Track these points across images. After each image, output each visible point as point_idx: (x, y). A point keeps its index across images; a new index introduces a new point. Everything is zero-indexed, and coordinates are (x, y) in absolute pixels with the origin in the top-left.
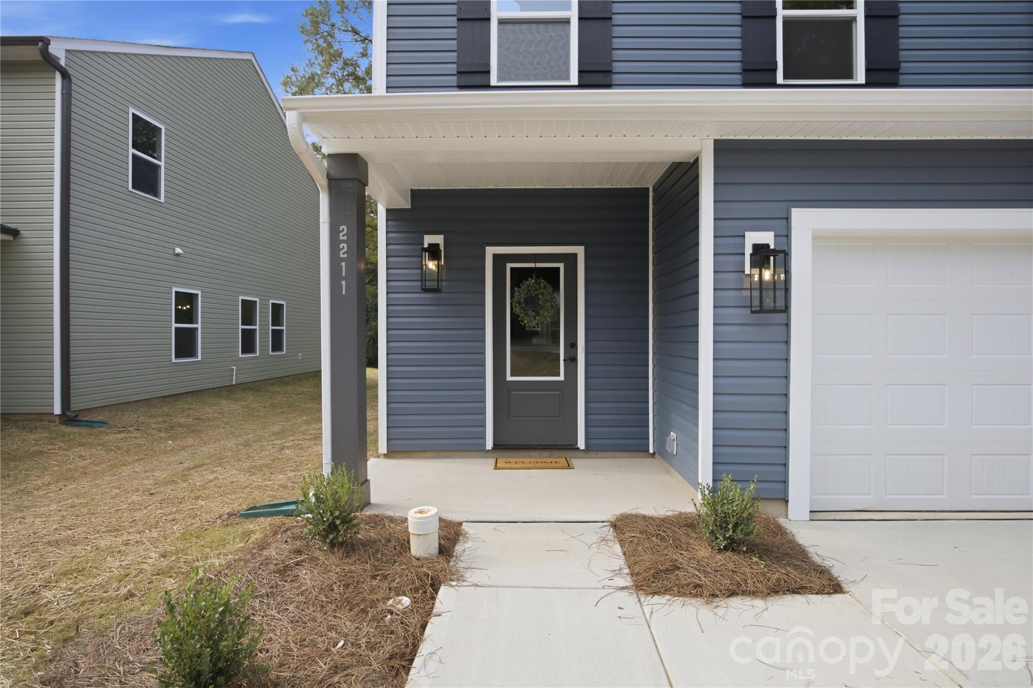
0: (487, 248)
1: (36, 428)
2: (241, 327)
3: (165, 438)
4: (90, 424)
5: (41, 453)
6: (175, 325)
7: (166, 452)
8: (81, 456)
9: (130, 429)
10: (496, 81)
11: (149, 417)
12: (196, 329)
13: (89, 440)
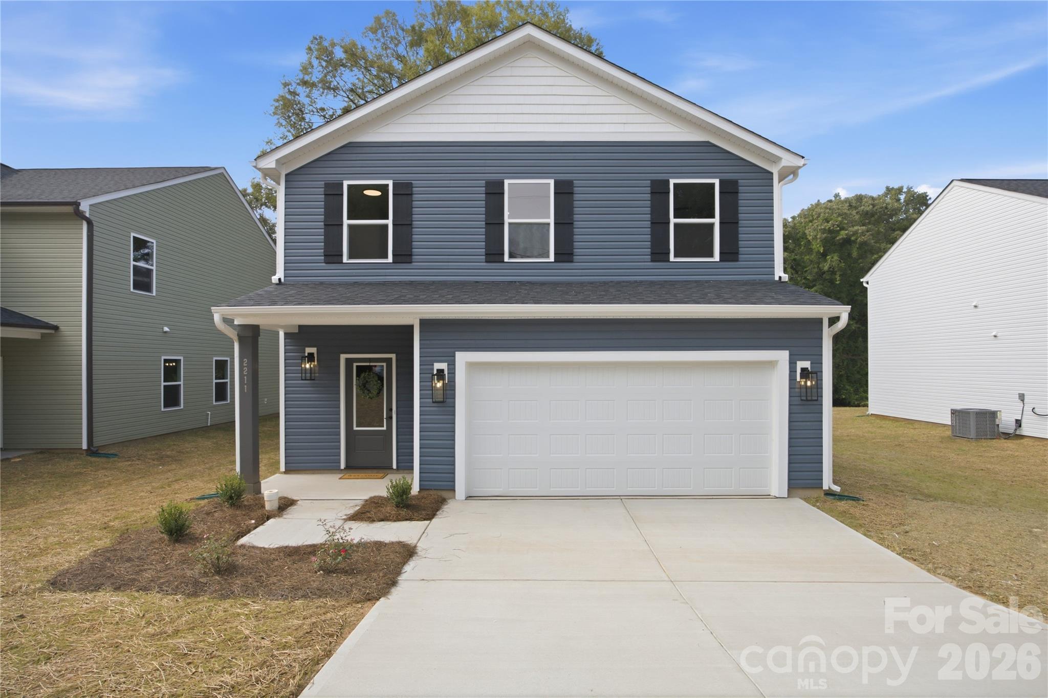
0: (341, 355)
1: (73, 459)
2: (215, 381)
3: (157, 465)
4: (107, 456)
5: (81, 473)
6: (163, 384)
7: (158, 473)
8: (105, 475)
9: (134, 459)
10: (346, 259)
11: (146, 451)
12: (179, 385)
13: (108, 466)
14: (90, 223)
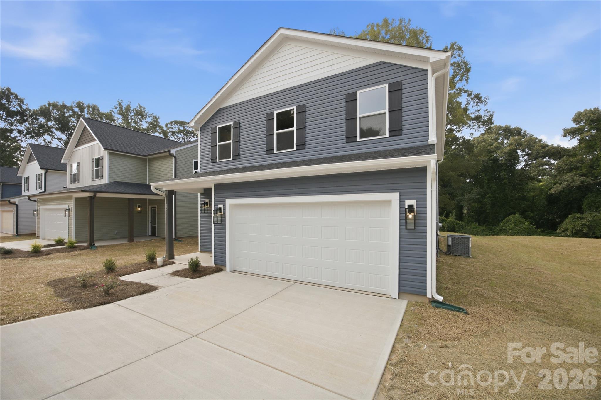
4: (179, 241)
9: (186, 243)
10: (218, 160)
14: (175, 157)
